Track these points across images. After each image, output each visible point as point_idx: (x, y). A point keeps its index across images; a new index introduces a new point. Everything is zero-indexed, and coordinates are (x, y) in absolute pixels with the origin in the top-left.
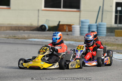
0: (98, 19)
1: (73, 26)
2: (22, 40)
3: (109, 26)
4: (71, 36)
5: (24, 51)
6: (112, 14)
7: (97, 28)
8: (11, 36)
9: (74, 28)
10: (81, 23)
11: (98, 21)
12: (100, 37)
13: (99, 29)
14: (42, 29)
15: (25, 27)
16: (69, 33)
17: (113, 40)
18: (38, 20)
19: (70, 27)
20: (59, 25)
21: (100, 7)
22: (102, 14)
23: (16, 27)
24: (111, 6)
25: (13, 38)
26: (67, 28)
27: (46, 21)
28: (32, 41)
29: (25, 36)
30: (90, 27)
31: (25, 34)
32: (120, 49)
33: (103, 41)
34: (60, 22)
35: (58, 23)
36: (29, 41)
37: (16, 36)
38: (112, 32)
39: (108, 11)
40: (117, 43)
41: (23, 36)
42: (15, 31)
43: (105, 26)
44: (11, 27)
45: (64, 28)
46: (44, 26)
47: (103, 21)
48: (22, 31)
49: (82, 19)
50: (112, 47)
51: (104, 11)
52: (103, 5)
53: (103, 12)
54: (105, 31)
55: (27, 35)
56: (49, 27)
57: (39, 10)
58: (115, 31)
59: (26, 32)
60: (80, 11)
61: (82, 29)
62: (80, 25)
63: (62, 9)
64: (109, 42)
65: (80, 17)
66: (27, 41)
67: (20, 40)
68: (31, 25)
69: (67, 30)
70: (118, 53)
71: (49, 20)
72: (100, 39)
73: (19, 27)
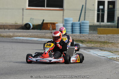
0: (81, 18)
1: (57, 24)
2: (7, 38)
3: (92, 24)
5: (9, 48)
6: (94, 12)
7: (80, 26)
9: (58, 26)
10: (64, 21)
11: (81, 19)
12: (84, 35)
13: (82, 27)
14: (26, 27)
15: (10, 25)
16: (53, 31)
17: (96, 38)
18: (23, 18)
19: (54, 26)
20: (43, 23)
21: (83, 5)
22: (85, 12)
23: (1, 25)
24: (93, 5)
26: (51, 26)
27: (30, 20)
28: (17, 39)
29: (10, 35)
30: (74, 25)
31: (10, 32)
32: (103, 47)
33: (86, 39)
34: (44, 20)
35: (42, 22)
36: (14, 39)
37: (1, 34)
38: (94, 30)
39: (90, 10)
40: (100, 41)
41: (8, 34)
43: (88, 25)
45: (48, 26)
46: (28, 25)
47: (86, 19)
48: (7, 30)
49: (65, 18)
50: (96, 45)
52: (86, 4)
53: (85, 10)
54: (88, 29)
55: (12, 33)
56: (33, 25)
57: (23, 9)
58: (97, 29)
60: (63, 10)
62: (64, 24)
63: (46, 8)
64: (92, 39)
65: (63, 16)
66: (12, 39)
67: (6, 38)
68: (16, 24)
69: (51, 29)
70: (101, 51)
71: (33, 19)
72: (83, 37)
73: (4, 26)
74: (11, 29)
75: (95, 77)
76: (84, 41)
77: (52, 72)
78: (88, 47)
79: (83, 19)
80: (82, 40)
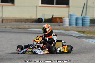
0: (83, 13)
1: (64, 19)
3: (92, 18)
4: (62, 26)
5: (25, 38)
7: (83, 20)
8: (16, 26)
9: (64, 20)
10: (69, 16)
12: (85, 27)
13: (84, 20)
15: (26, 20)
16: (60, 24)
18: (36, 14)
19: (61, 20)
20: (52, 18)
21: (85, 4)
22: (86, 9)
23: (19, 19)
24: (93, 3)
25: (17, 29)
26: (59, 20)
27: (43, 15)
28: (31, 31)
29: (26, 27)
30: (77, 19)
31: (26, 25)
33: (87, 30)
34: (53, 15)
35: (51, 16)
36: (29, 30)
37: (19, 26)
38: (94, 23)
39: (91, 7)
41: (25, 26)
42: (18, 23)
43: (89, 19)
44: (15, 20)
45: (56, 20)
46: (41, 19)
47: (87, 15)
48: (24, 23)
49: (71, 13)
50: (94, 35)
51: (88, 7)
52: (87, 2)
54: (89, 22)
55: (28, 26)
56: (45, 19)
57: (37, 6)
59: (27, 23)
60: (69, 7)
61: (70, 21)
62: (69, 18)
63: (55, 5)
64: (92, 30)
65: (69, 12)
66: (28, 30)
67: (23, 29)
68: (31, 18)
69: (59, 22)
71: (45, 14)
72: (85, 29)
73: (21, 20)
74: (27, 22)
75: (92, 61)
76: (85, 32)
77: (58, 57)
78: (88, 37)
79: (85, 15)
80: (84, 31)
